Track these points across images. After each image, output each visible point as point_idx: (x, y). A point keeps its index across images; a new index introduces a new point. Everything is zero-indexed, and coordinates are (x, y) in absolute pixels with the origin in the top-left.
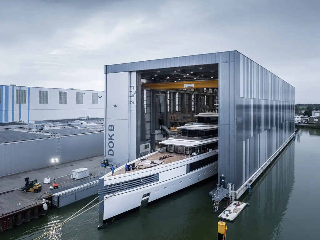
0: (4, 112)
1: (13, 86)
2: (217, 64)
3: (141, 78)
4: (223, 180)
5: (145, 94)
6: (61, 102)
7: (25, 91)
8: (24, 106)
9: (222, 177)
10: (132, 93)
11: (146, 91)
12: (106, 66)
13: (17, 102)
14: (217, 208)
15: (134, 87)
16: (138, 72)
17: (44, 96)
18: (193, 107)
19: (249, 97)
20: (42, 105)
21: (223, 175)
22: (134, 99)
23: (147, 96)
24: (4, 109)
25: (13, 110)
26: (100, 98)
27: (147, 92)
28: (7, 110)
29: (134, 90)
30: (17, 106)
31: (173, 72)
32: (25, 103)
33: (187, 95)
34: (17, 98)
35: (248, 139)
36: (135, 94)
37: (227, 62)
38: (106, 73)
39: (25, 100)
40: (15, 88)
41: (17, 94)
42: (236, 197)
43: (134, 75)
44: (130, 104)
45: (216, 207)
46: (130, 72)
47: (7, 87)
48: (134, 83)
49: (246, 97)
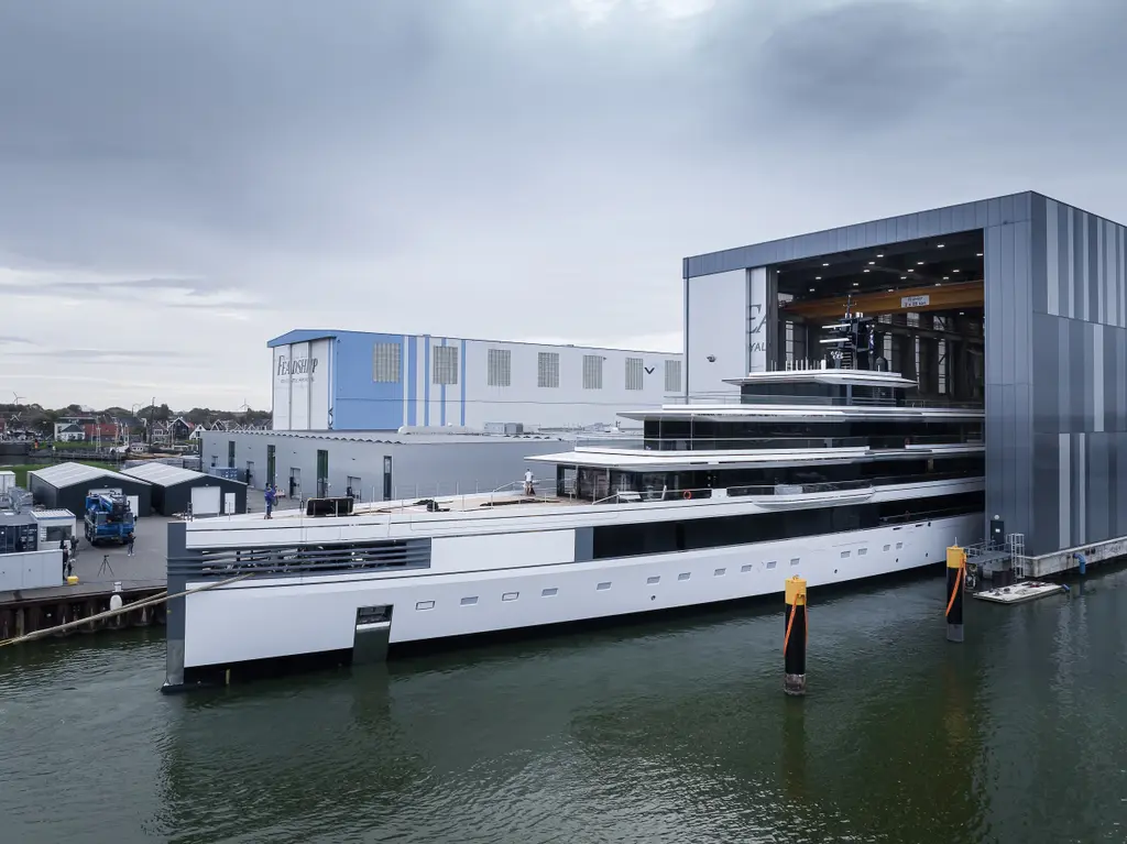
0: (406, 404)
1: (427, 337)
2: (981, 230)
3: (779, 292)
4: (998, 531)
5: (789, 334)
6: (542, 383)
7: (455, 349)
8: (453, 391)
9: (997, 521)
10: (756, 323)
11: (791, 327)
12: (687, 261)
13: (436, 381)
14: (972, 581)
15: (759, 306)
16: (770, 268)
17: (500, 363)
18: (942, 381)
19: (1086, 318)
20: (495, 388)
21: (997, 517)
22: (761, 338)
23: (794, 341)
24: (406, 397)
25: (427, 401)
26: (650, 373)
27: (793, 329)
28: (413, 400)
29: (760, 315)
30: (435, 389)
31: (866, 264)
32: (455, 382)
33: (920, 343)
34: (436, 369)
35: (1082, 436)
36: (764, 326)
37: (1005, 223)
38: (687, 277)
39: (455, 374)
40: (433, 343)
41: (436, 358)
42: (1032, 571)
43: (761, 277)
44: (751, 350)
45: (970, 579)
46: (750, 270)
47: (413, 338)
48: (761, 297)
49: (1071, 315)
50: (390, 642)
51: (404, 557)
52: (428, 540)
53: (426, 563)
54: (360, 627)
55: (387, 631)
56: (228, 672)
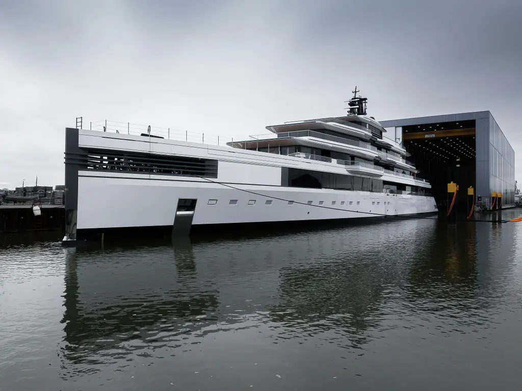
2: (475, 120)
37: (482, 119)
50: (192, 224)
51: (204, 170)
52: (216, 161)
53: (214, 174)
54: (178, 213)
55: (191, 217)
56: (103, 234)
